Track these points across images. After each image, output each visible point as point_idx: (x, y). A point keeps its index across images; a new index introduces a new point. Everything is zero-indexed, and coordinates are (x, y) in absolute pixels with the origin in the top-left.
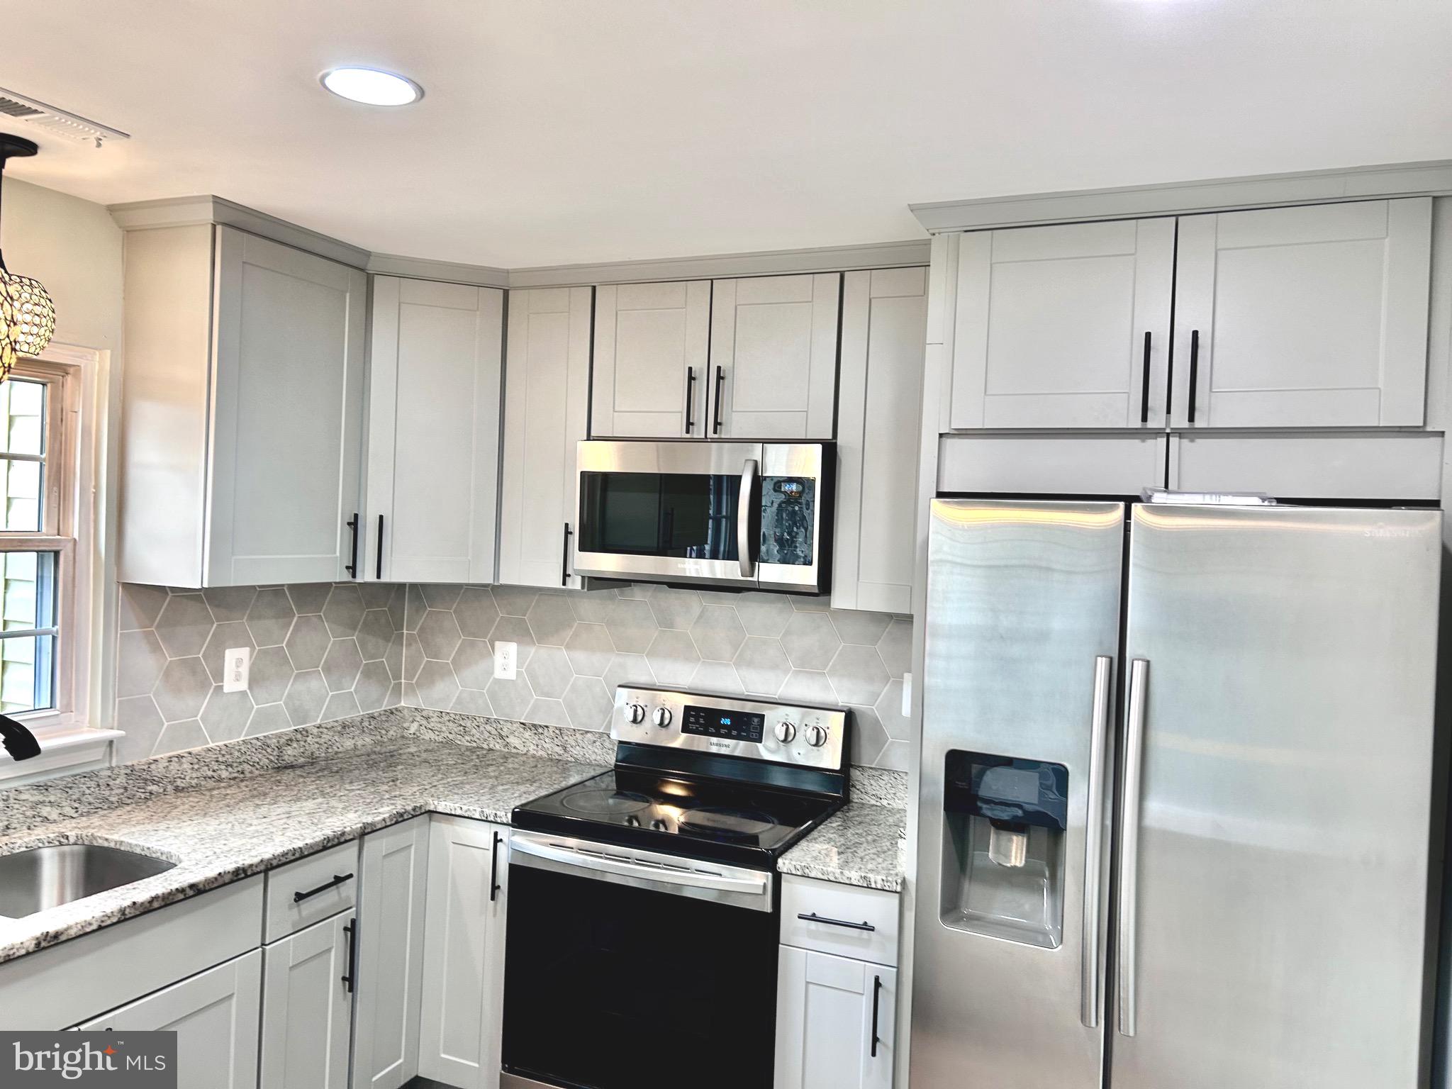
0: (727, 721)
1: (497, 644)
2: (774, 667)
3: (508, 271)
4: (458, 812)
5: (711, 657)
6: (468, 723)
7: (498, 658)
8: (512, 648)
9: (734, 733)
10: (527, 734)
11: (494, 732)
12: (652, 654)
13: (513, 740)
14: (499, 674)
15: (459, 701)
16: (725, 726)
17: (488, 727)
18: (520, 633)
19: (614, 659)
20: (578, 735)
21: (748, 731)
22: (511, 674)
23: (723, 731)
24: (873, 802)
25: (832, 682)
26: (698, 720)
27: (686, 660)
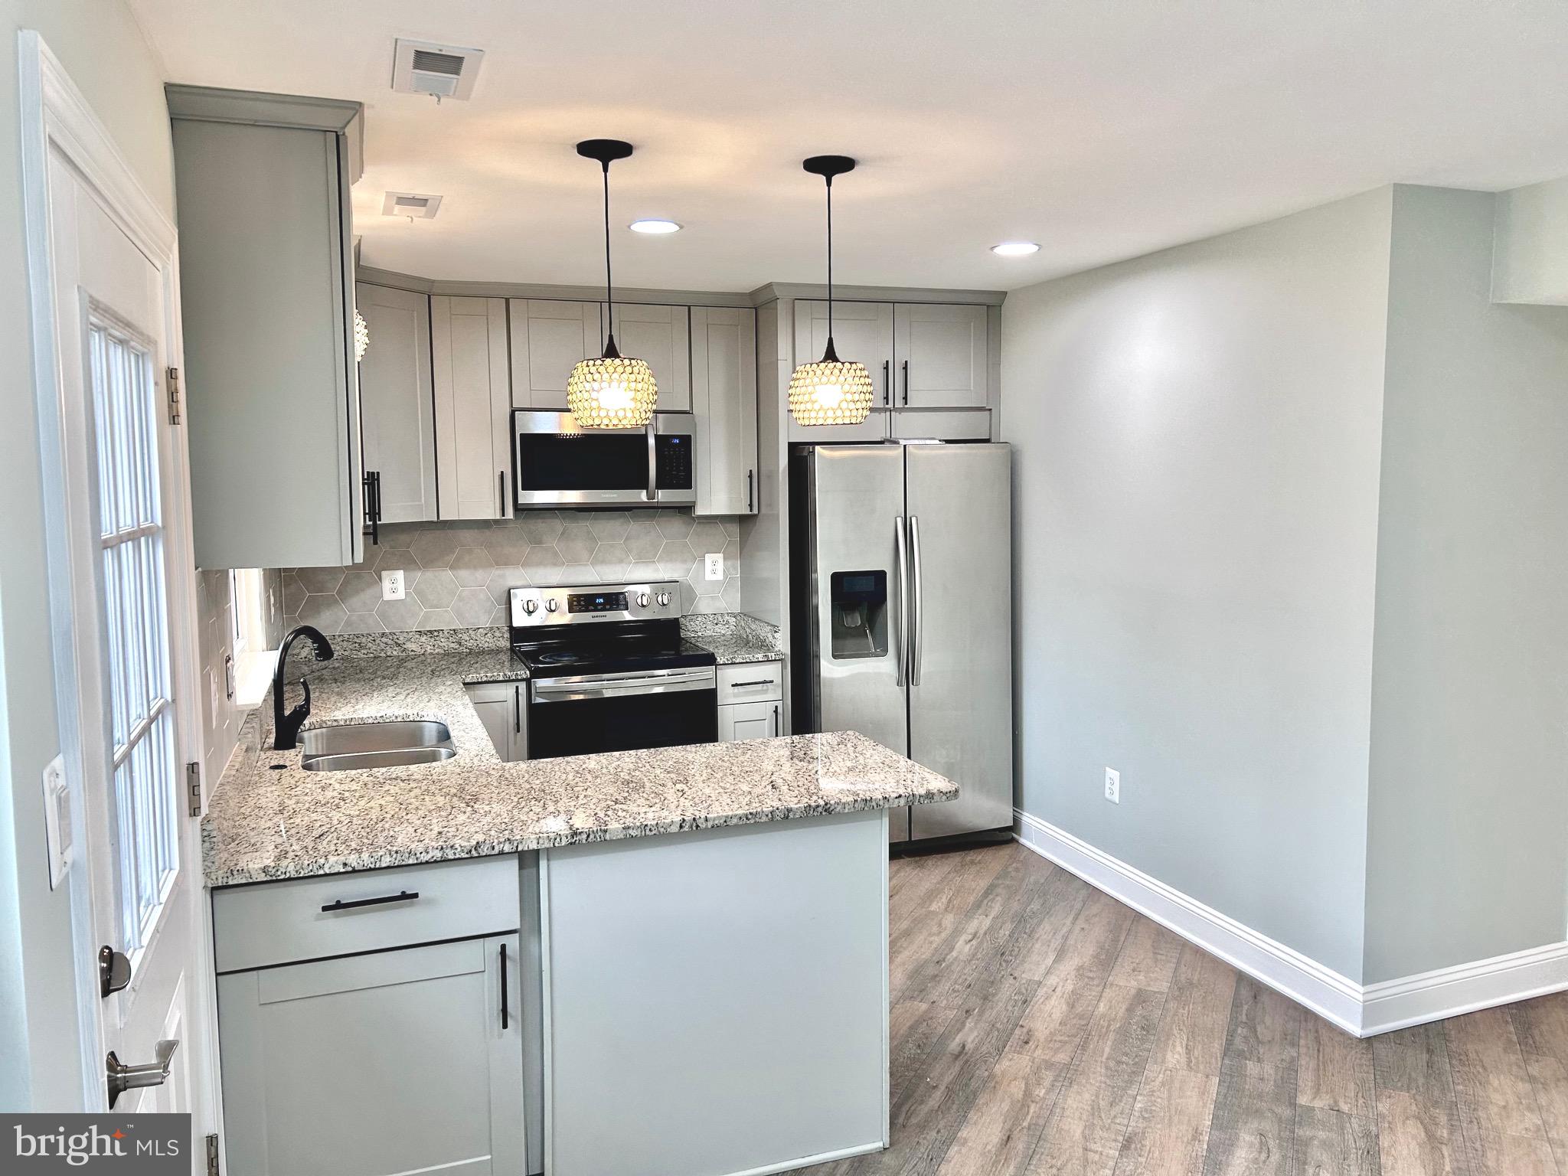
0: (602, 600)
1: (384, 574)
2: (621, 561)
3: (433, 281)
4: (484, 679)
5: (574, 561)
6: (364, 640)
7: (386, 585)
8: (400, 575)
9: (608, 607)
10: (423, 639)
11: (390, 642)
12: (526, 564)
13: (409, 646)
14: (388, 596)
15: (348, 623)
16: (600, 604)
17: (384, 640)
18: (407, 563)
19: (496, 572)
20: (470, 632)
21: (618, 605)
22: (401, 594)
23: (599, 607)
25: (660, 566)
26: (580, 602)
27: (555, 565)
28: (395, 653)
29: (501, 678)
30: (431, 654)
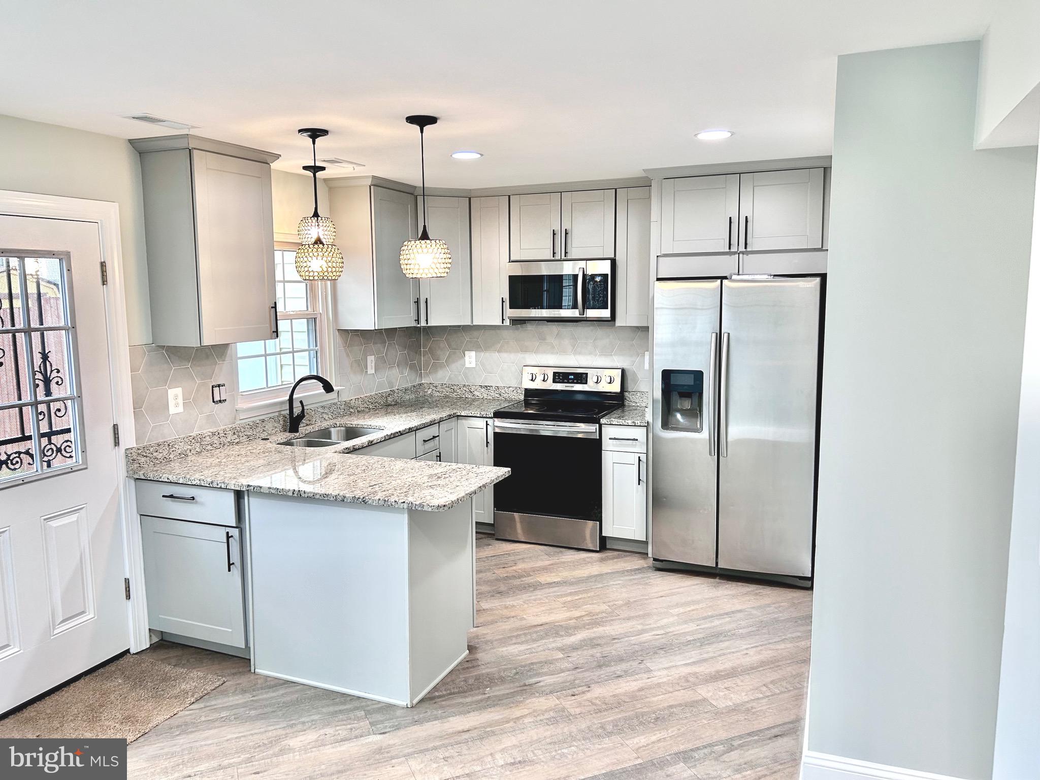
0: (572, 377)
1: (466, 352)
2: (590, 354)
3: (470, 190)
4: (470, 415)
5: (563, 352)
6: (455, 387)
7: (467, 358)
8: (473, 354)
9: (575, 381)
10: (483, 390)
11: (467, 390)
12: (537, 352)
13: (476, 393)
14: (467, 365)
15: (450, 378)
16: (571, 379)
17: (464, 388)
18: (477, 348)
19: (520, 356)
20: (506, 389)
21: (581, 380)
22: (473, 365)
23: (570, 381)
24: (634, 405)
25: (615, 358)
26: (560, 377)
27: (552, 353)
28: (469, 396)
29: (478, 415)
30: (486, 399)
